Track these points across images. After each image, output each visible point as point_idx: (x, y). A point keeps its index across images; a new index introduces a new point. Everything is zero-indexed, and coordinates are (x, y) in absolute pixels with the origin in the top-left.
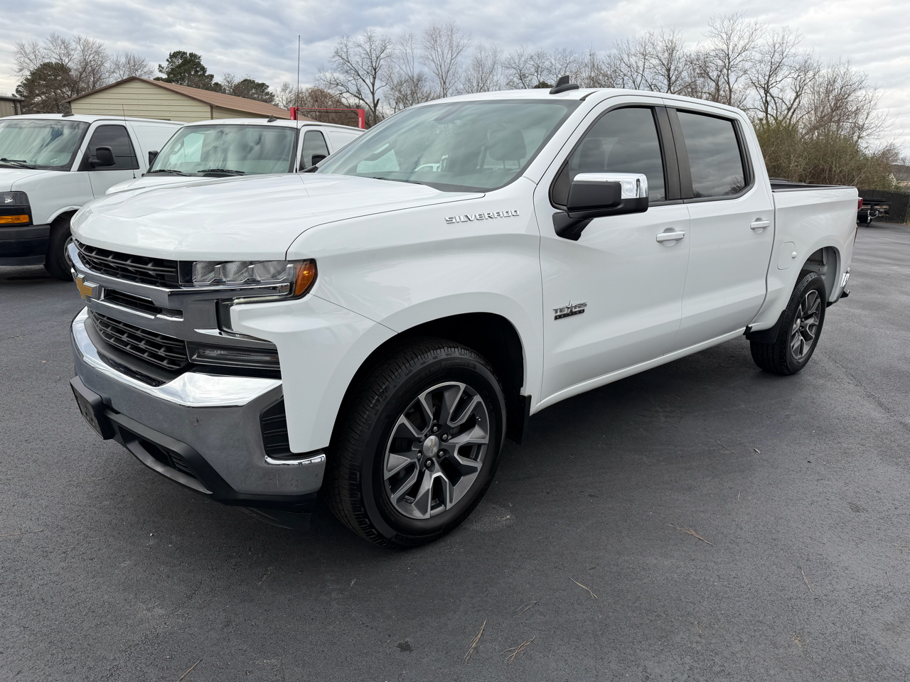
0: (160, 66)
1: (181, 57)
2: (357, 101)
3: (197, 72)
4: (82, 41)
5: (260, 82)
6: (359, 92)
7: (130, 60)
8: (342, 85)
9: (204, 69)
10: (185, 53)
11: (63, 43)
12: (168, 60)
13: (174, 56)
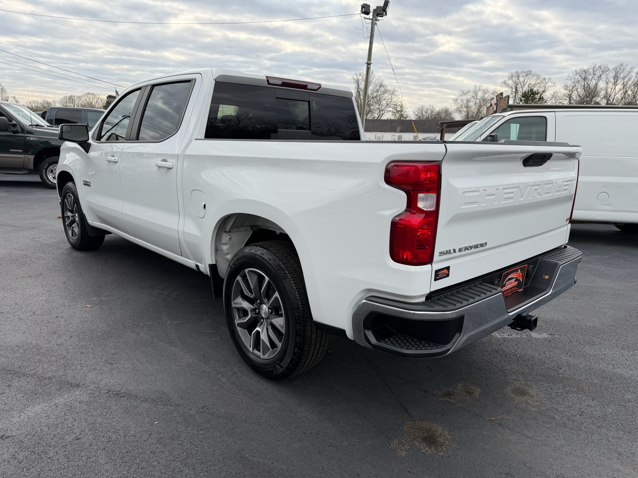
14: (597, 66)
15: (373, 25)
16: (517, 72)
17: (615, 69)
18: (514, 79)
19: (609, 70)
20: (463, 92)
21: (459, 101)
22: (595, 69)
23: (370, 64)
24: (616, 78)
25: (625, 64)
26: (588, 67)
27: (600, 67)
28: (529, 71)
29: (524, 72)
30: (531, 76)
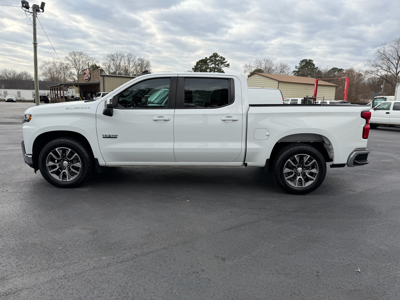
0: (296, 66)
1: (305, 61)
2: (386, 73)
3: (311, 67)
4: (266, 60)
5: (341, 68)
6: (389, 68)
7: (281, 65)
8: (379, 66)
9: (314, 65)
10: (307, 60)
11: (260, 61)
12: (299, 64)
13: (302, 61)
14: (118, 53)
15: (34, 17)
16: (74, 52)
17: (128, 56)
18: (73, 56)
19: (124, 56)
20: (45, 63)
21: (44, 68)
22: (118, 55)
23: (36, 44)
24: (129, 60)
25: (132, 54)
26: (114, 53)
27: (120, 54)
28: (81, 52)
29: (78, 52)
30: (83, 55)
